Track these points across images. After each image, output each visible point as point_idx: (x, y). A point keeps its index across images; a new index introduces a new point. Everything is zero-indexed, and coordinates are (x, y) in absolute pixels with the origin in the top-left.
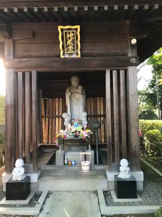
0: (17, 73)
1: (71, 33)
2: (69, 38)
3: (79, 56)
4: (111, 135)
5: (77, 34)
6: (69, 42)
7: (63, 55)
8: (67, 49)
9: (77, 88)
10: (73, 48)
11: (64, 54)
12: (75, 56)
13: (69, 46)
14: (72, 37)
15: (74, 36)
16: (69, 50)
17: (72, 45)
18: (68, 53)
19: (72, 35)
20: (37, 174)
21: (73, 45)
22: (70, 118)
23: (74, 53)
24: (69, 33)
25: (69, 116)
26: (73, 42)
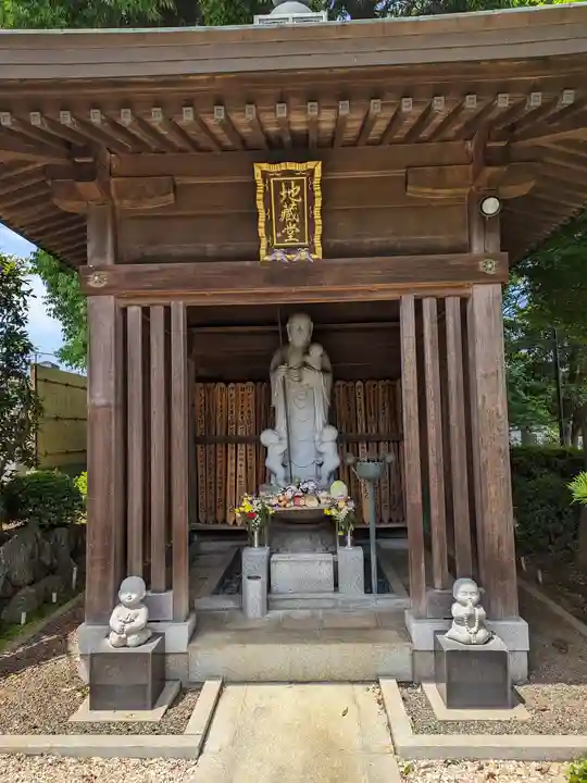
0: (124, 311)
1: (293, 183)
2: (288, 202)
3: (318, 255)
4: (420, 501)
5: (312, 186)
6: (287, 212)
7: (267, 251)
8: (279, 235)
9: (306, 352)
10: (298, 230)
11: (270, 251)
12: (303, 255)
13: (284, 224)
14: (295, 197)
15: (301, 194)
16: (285, 236)
17: (295, 222)
18: (285, 247)
19: (294, 190)
20: (188, 623)
21: (298, 220)
22: (284, 447)
23: (303, 247)
24: (288, 187)
25: (280, 439)
26: (299, 210)
